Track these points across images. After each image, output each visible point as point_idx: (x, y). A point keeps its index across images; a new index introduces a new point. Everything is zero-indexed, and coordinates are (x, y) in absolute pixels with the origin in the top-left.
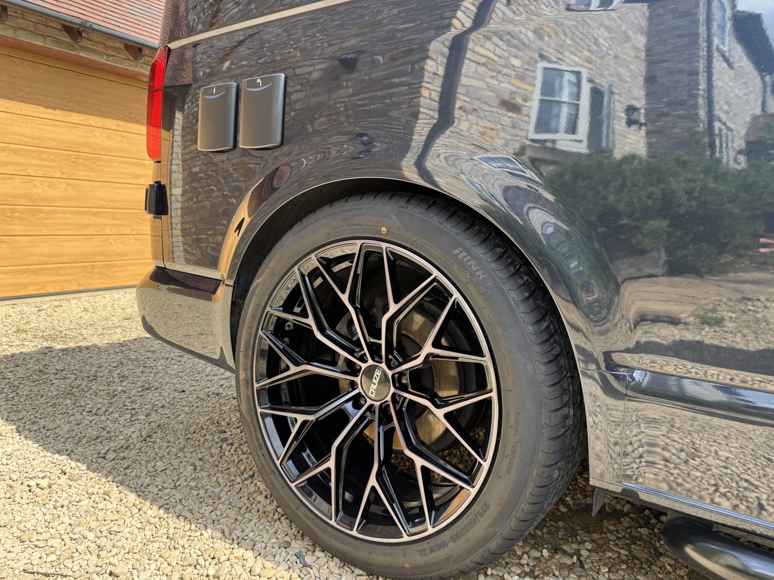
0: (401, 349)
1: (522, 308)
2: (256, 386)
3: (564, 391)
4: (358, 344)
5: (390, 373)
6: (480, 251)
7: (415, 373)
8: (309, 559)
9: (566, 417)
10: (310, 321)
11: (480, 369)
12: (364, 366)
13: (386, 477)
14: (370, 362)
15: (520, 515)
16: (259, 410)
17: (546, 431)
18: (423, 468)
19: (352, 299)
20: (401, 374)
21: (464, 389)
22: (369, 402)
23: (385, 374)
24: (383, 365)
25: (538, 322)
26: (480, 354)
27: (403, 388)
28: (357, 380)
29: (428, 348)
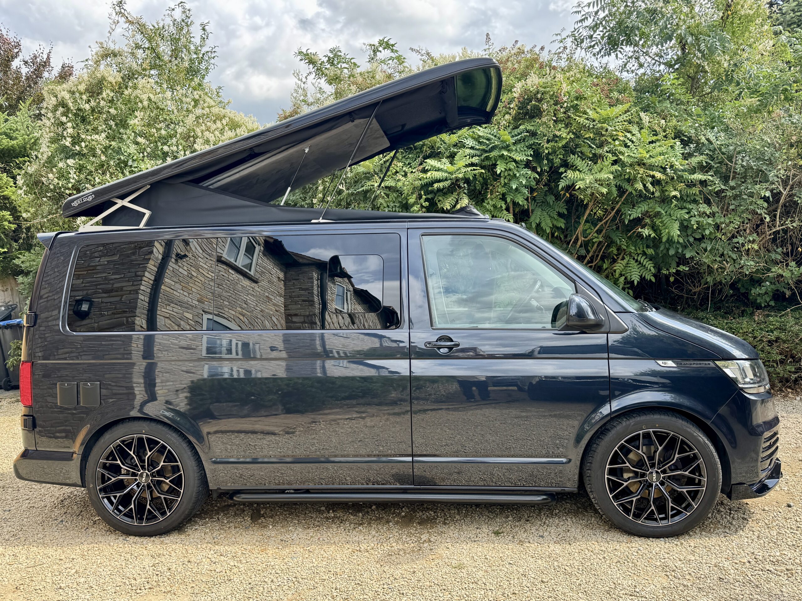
0: (152, 465)
1: (187, 448)
2: (98, 488)
3: (200, 467)
4: (136, 465)
5: (149, 473)
6: (174, 435)
7: (158, 472)
8: (127, 539)
9: (202, 473)
10: (119, 462)
11: (178, 466)
12: (139, 473)
13: (152, 505)
14: (142, 471)
15: (192, 501)
16: (100, 496)
17: (196, 478)
18: (164, 498)
19: (134, 453)
20: (153, 473)
21: (174, 473)
22: (143, 484)
23: (147, 474)
24: (147, 471)
25: (191, 451)
26: (178, 462)
27: (155, 477)
28: (138, 478)
29: (162, 463)
